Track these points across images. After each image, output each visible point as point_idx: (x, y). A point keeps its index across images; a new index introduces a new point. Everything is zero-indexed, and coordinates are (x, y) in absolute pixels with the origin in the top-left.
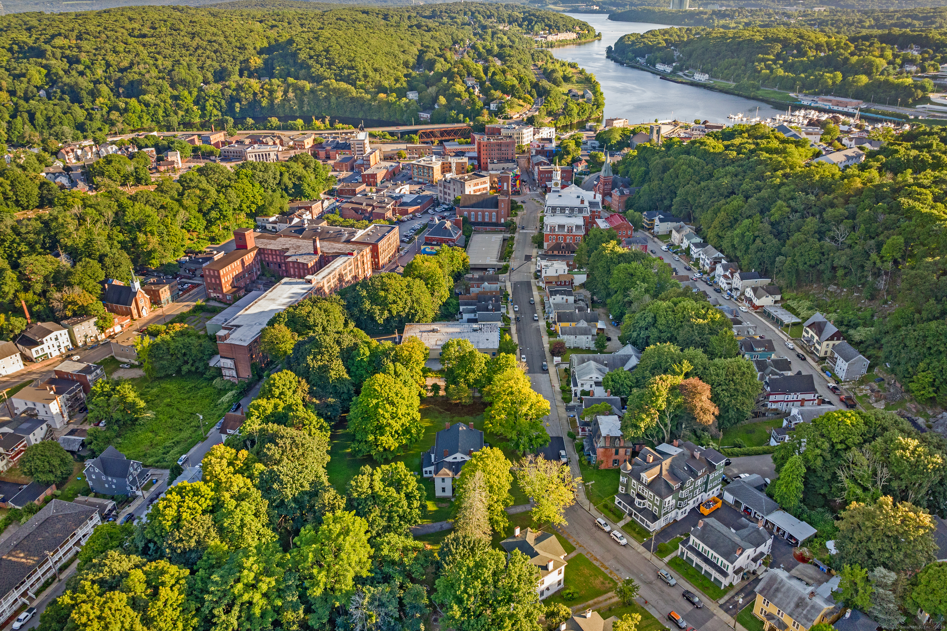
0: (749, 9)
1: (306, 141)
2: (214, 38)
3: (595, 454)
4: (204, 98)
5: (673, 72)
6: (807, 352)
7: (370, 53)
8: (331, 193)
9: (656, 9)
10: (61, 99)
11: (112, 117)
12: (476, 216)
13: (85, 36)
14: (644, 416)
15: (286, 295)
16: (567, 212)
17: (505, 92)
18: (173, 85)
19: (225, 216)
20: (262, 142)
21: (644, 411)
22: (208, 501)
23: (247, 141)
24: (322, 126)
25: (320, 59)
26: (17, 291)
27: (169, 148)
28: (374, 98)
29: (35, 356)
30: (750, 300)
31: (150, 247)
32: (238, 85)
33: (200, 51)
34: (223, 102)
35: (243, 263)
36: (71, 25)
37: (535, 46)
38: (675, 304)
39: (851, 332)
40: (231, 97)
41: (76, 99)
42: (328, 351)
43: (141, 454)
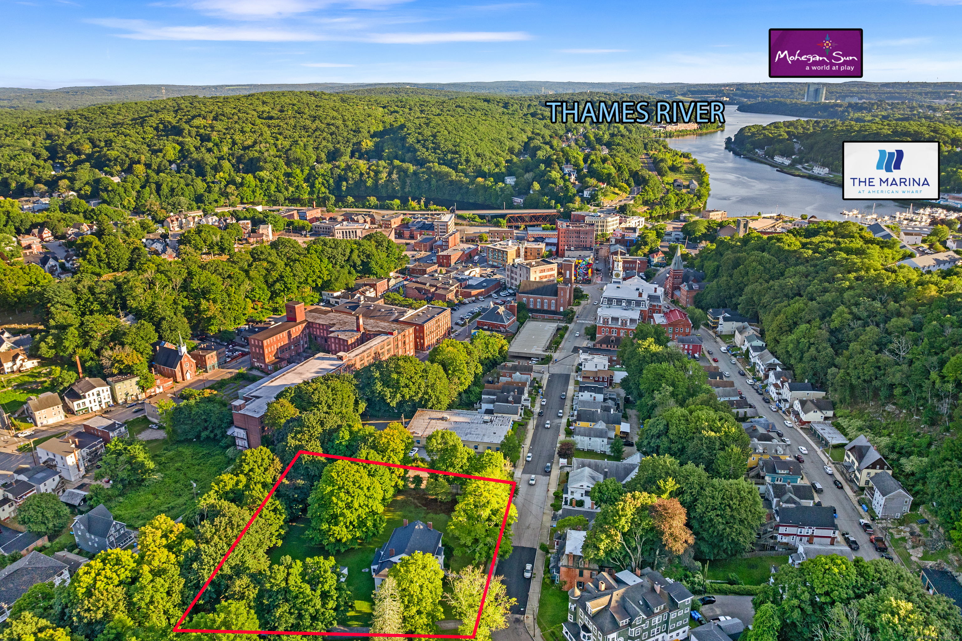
0: (890, 102)
1: (393, 221)
2: (333, 122)
3: (558, 572)
4: (314, 176)
5: (792, 165)
6: (846, 480)
7: (476, 139)
8: (402, 272)
9: (788, 101)
10: (189, 172)
11: (228, 190)
12: (535, 303)
13: (220, 117)
14: (603, 536)
15: (313, 370)
16: (624, 304)
17: (600, 180)
18: (288, 164)
19: (289, 289)
20: (353, 220)
21: (604, 531)
22: (127, 572)
23: (340, 219)
24: (417, 207)
25: (427, 143)
26: (77, 346)
27: (263, 222)
28: (472, 182)
29: (76, 409)
30: (797, 414)
31: (210, 314)
32: (347, 165)
33: (317, 133)
34: (331, 181)
35: (289, 335)
36: (212, 108)
37: (653, 135)
38: (691, 412)
39: (903, 460)
40: (339, 176)
41: (201, 173)
42: (309, 431)
43: (135, 515)
